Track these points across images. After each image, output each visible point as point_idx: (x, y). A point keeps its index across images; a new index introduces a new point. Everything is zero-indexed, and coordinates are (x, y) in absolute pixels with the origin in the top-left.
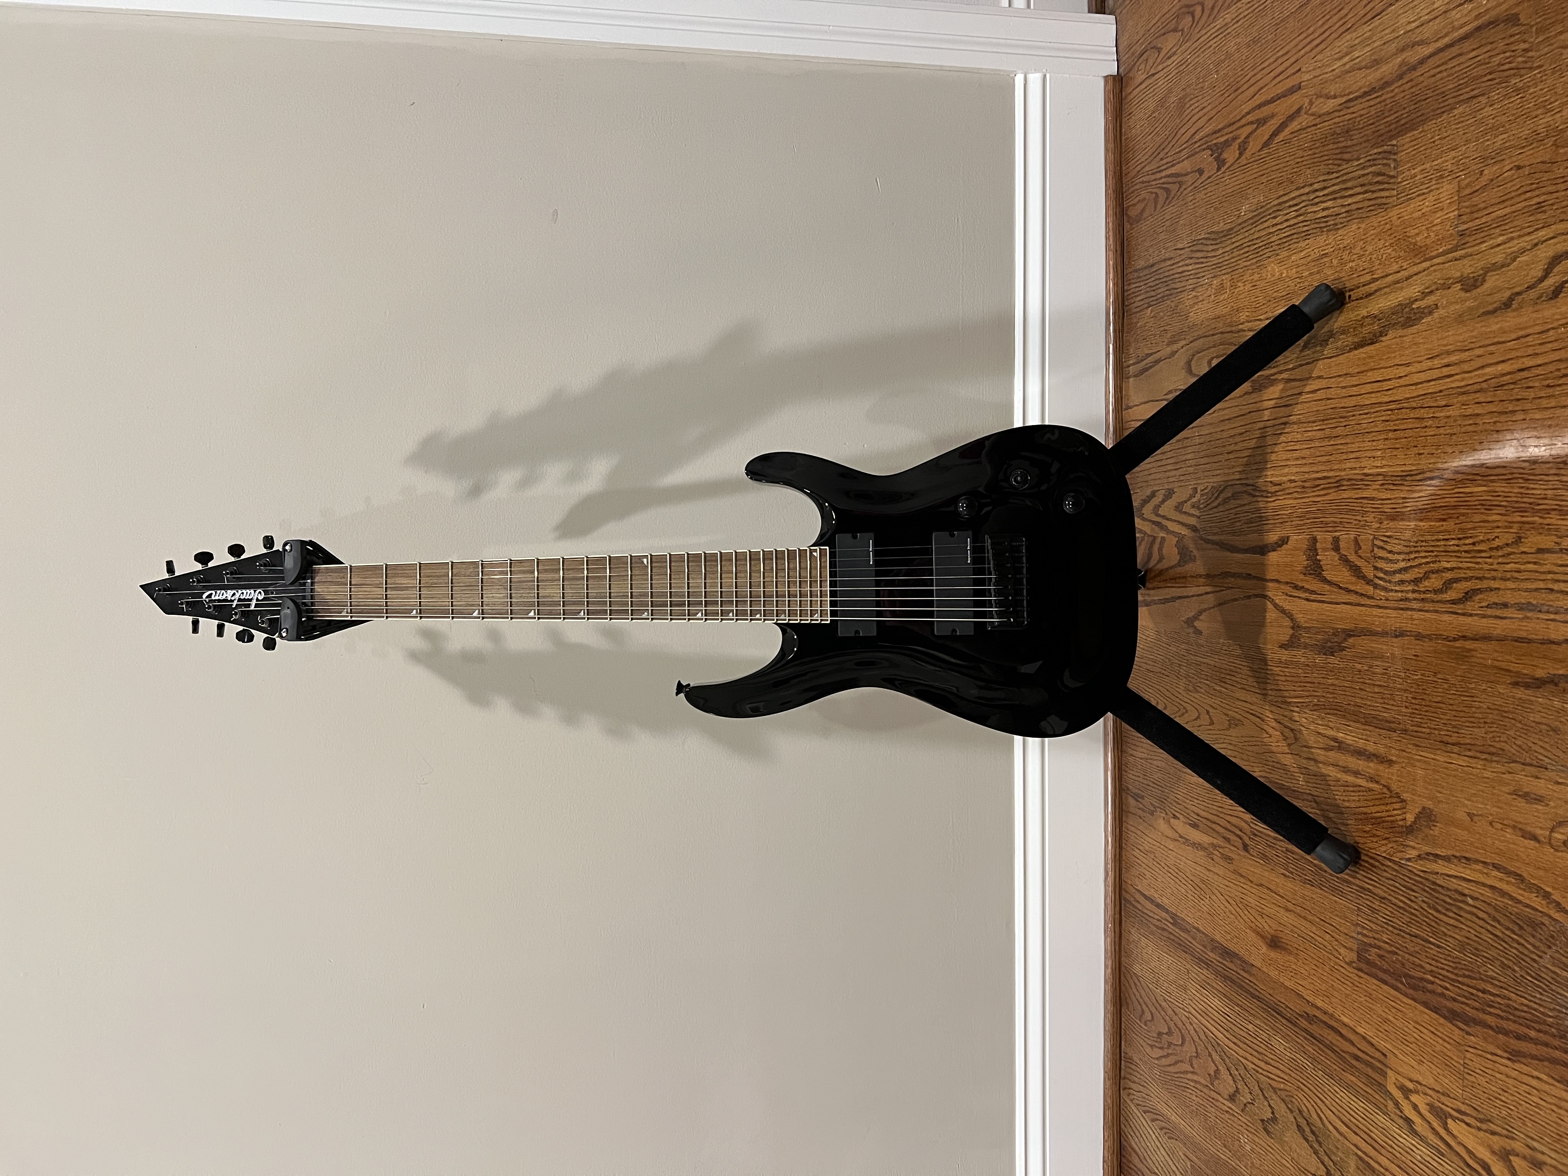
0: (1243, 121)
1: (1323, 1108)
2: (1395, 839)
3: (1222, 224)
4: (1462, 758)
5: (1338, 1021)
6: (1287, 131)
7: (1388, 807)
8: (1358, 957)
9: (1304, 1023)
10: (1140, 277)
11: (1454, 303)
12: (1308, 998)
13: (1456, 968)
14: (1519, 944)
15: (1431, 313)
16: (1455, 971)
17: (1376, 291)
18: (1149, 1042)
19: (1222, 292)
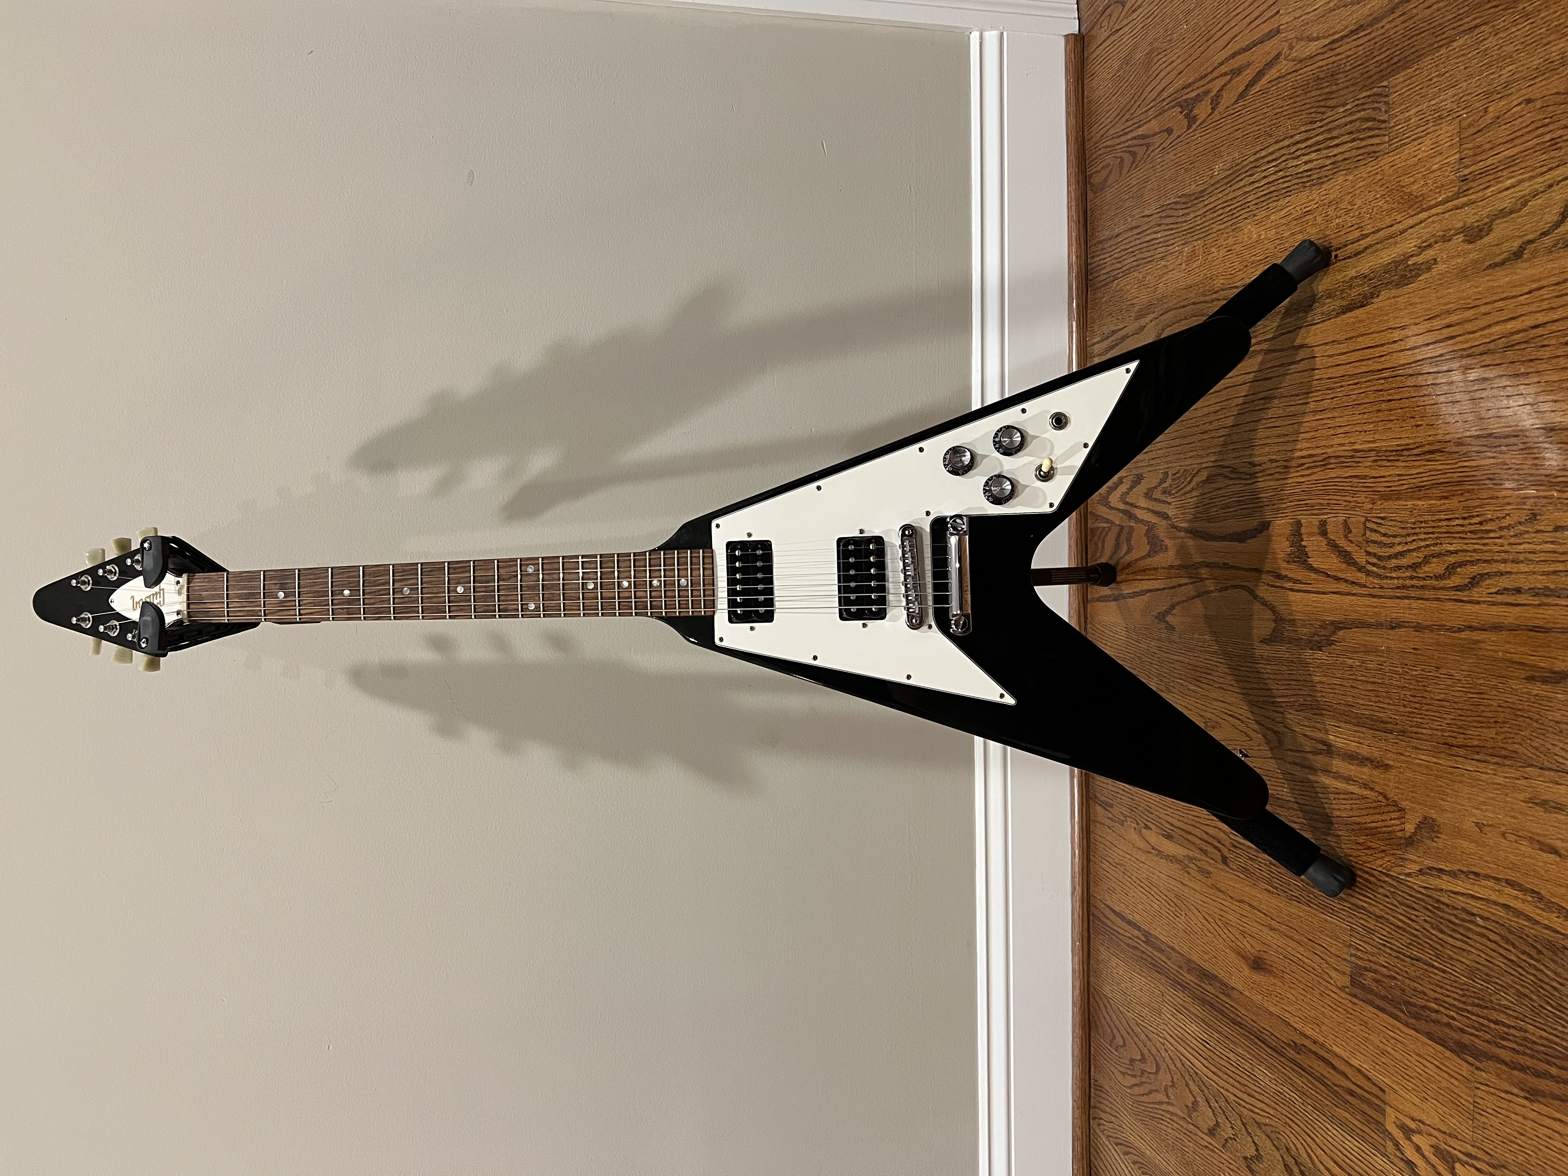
0: (1215, 74)
1: (1314, 1146)
2: (1392, 852)
3: (1193, 186)
4: (1468, 761)
5: (1329, 1051)
6: (1264, 81)
7: (1384, 817)
8: (1351, 981)
9: (1291, 1053)
10: (1105, 248)
11: (1455, 256)
12: (1295, 1025)
13: (1464, 996)
14: (1537, 970)
15: (1429, 269)
16: (1463, 999)
17: (1366, 248)
18: (1121, 1069)
19: (1194, 260)
